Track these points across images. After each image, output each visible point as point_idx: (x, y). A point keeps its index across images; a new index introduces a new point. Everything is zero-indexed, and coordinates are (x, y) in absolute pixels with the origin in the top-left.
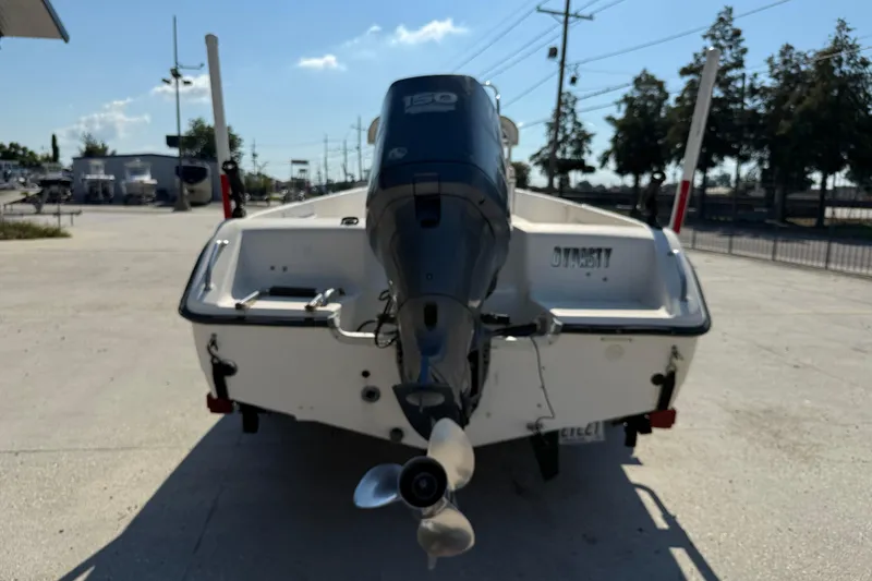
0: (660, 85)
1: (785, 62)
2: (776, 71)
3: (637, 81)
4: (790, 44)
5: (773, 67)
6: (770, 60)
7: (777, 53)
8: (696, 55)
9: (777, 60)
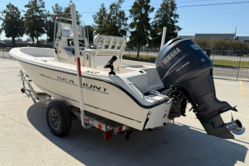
0: (16, 9)
1: (57, 9)
2: (55, 11)
3: (8, 6)
4: (58, 4)
5: (54, 9)
6: (53, 7)
7: (54, 6)
8: (29, 2)
9: (55, 8)
